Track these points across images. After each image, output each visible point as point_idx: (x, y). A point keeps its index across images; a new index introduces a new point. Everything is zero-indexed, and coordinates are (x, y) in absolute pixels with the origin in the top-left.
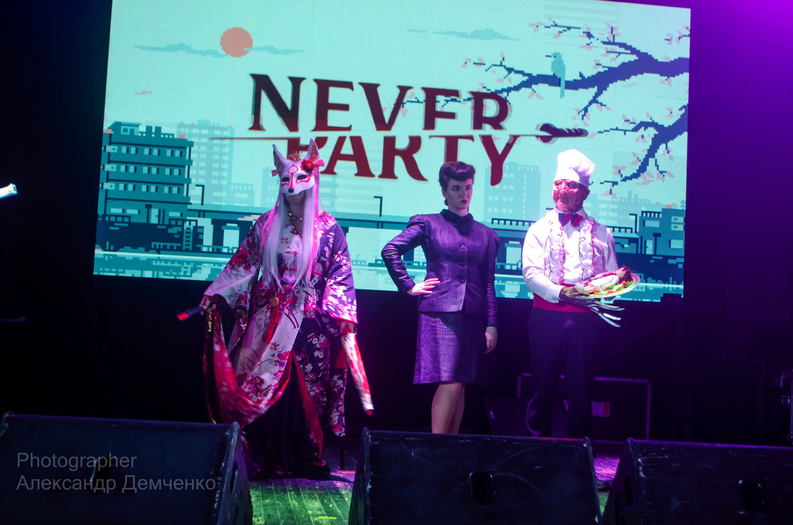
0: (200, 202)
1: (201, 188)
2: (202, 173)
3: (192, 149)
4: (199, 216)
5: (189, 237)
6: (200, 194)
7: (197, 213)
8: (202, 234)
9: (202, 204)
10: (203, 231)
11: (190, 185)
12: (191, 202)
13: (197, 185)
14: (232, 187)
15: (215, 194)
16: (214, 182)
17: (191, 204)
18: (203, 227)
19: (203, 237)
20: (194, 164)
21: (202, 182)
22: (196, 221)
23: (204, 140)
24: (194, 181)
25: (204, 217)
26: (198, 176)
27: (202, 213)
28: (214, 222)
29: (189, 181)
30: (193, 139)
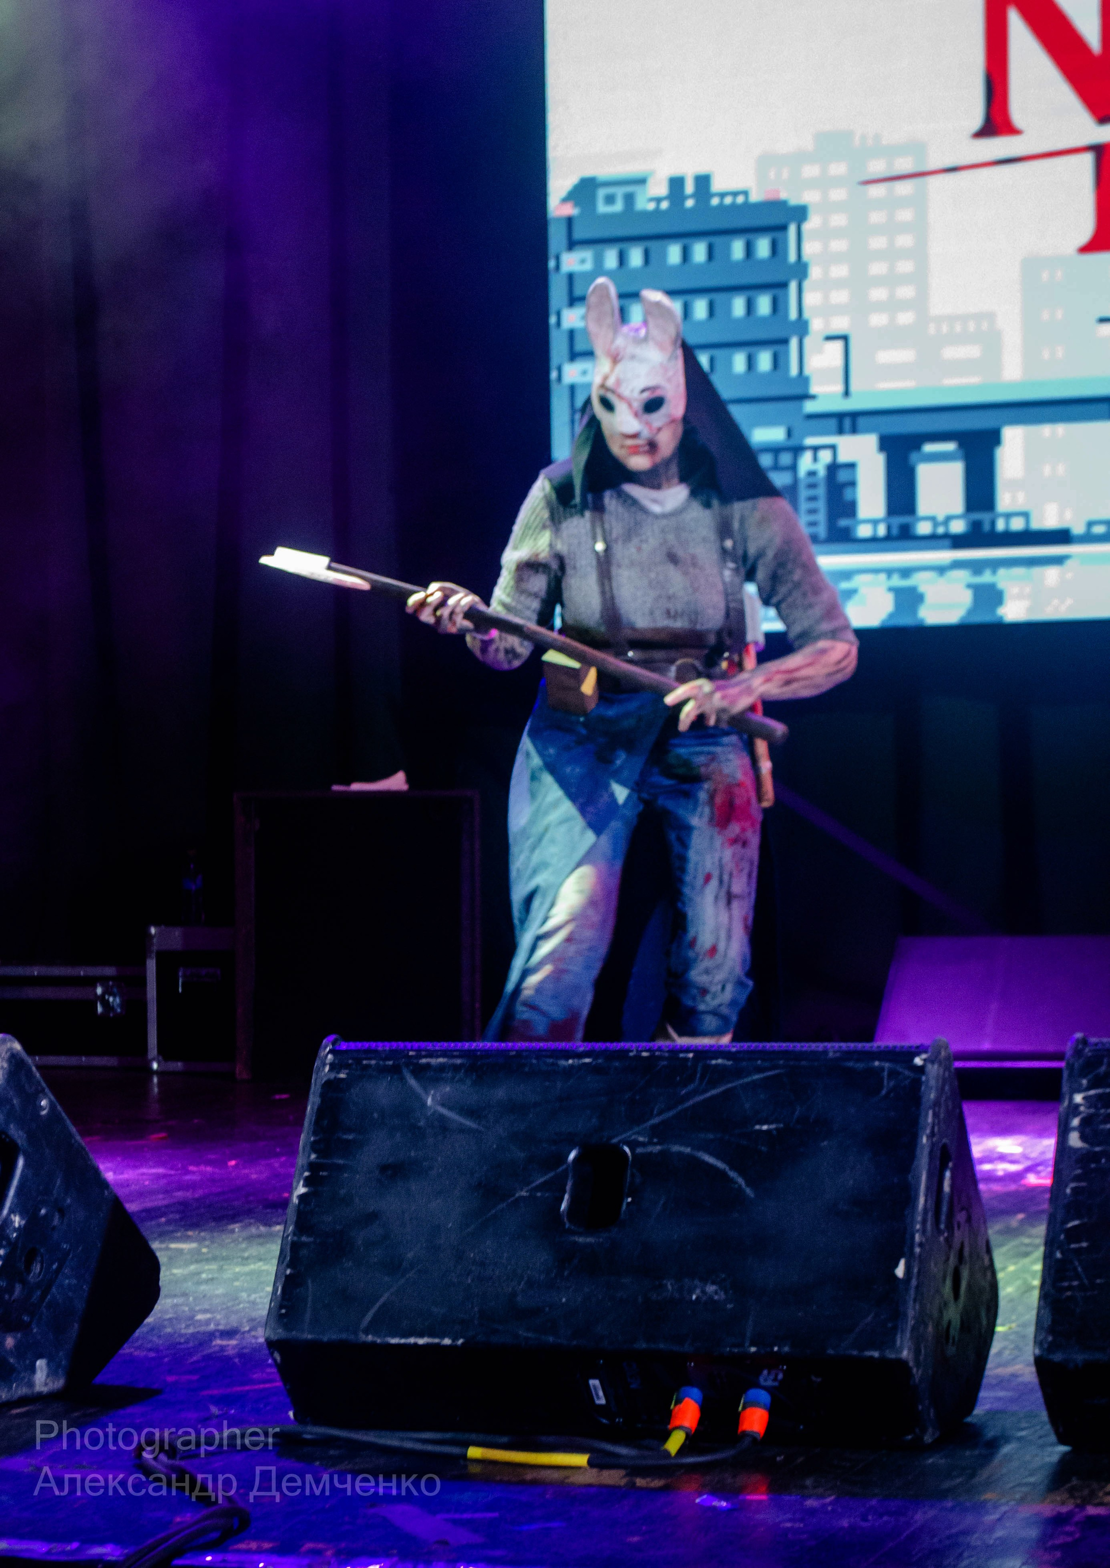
0: (839, 388)
1: (838, 345)
2: (840, 297)
3: (806, 227)
4: (840, 431)
5: (812, 499)
6: (839, 362)
7: (833, 423)
8: (853, 484)
9: (847, 393)
10: (854, 474)
11: (807, 341)
12: (814, 389)
13: (829, 338)
14: (932, 329)
15: (885, 357)
16: (878, 320)
17: (813, 397)
18: (852, 466)
19: (854, 493)
20: (815, 272)
21: (840, 324)
22: (833, 448)
23: (838, 195)
24: (817, 325)
25: (854, 430)
26: (829, 310)
27: (847, 422)
28: (887, 444)
29: (802, 327)
30: (809, 197)
